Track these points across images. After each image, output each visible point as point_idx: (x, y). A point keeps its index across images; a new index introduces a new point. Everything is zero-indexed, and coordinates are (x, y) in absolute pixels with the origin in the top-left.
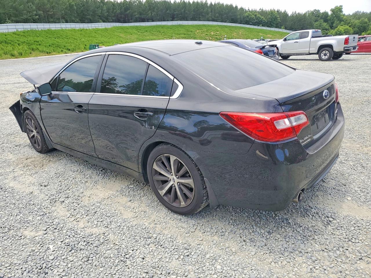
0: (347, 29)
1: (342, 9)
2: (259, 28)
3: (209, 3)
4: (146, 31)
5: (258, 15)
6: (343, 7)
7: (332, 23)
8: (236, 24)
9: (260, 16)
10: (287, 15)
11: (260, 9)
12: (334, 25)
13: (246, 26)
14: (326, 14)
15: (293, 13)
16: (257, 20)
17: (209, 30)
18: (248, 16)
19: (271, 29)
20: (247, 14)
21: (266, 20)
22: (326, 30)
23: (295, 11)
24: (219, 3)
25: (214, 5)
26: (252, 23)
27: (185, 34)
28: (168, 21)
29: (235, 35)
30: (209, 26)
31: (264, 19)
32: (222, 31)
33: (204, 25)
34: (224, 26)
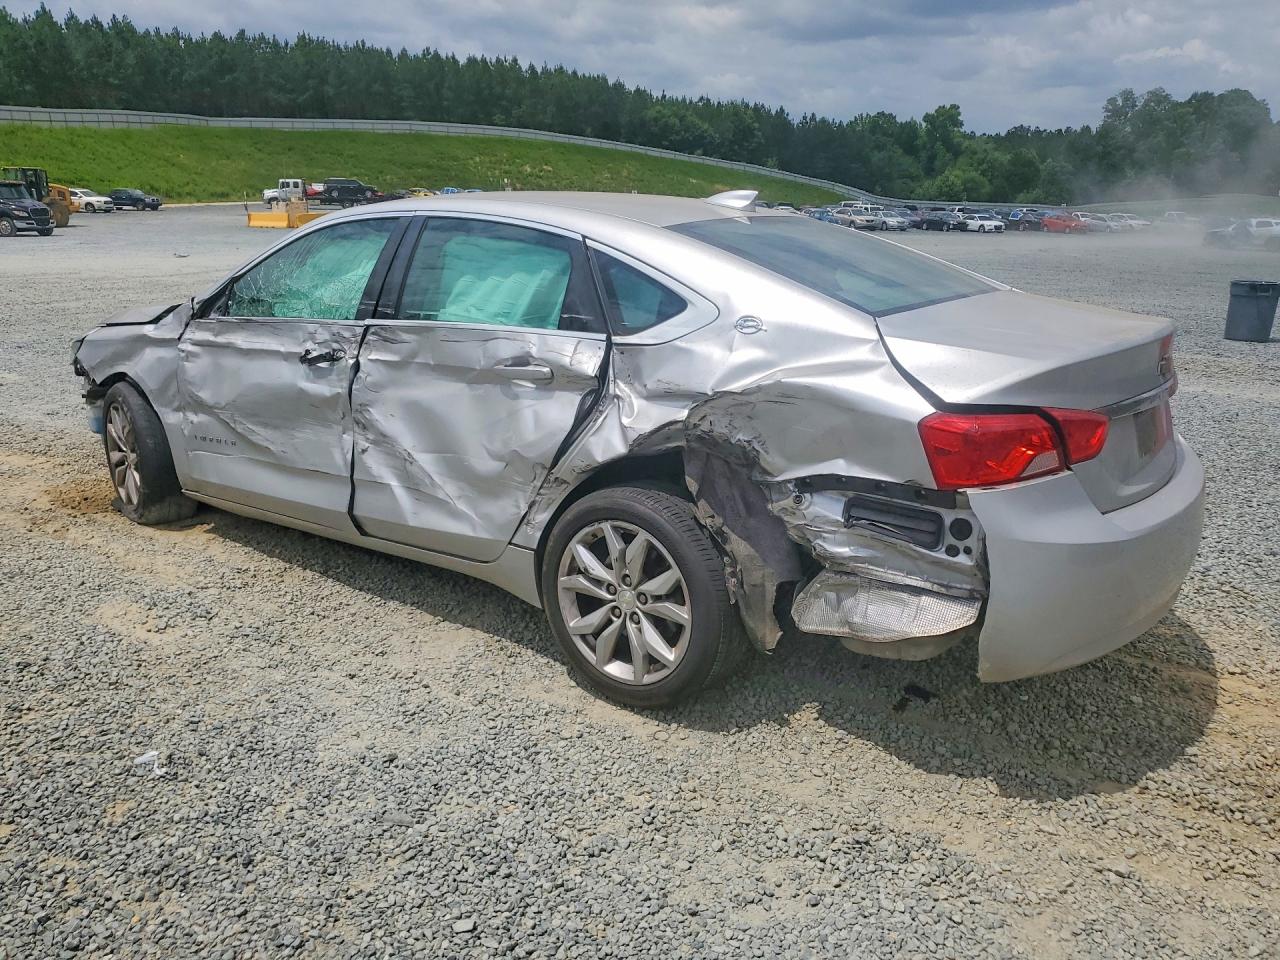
0: (972, 180)
1: (959, 114)
2: (695, 159)
3: (524, 65)
4: (290, 150)
5: (692, 118)
6: (960, 110)
7: (932, 158)
8: (614, 142)
9: (697, 121)
10: (786, 124)
11: (702, 99)
12: (938, 163)
13: (649, 153)
14: (910, 127)
15: (805, 118)
16: (685, 132)
17: (518, 158)
18: (656, 120)
19: (735, 167)
20: (651, 113)
21: (717, 136)
22: (912, 178)
23: (813, 114)
24: (561, 68)
25: (542, 73)
26: (671, 142)
27: (430, 167)
29: (607, 178)
30: (519, 142)
31: (711, 131)
32: (563, 165)
33: (505, 141)
34: (574, 145)
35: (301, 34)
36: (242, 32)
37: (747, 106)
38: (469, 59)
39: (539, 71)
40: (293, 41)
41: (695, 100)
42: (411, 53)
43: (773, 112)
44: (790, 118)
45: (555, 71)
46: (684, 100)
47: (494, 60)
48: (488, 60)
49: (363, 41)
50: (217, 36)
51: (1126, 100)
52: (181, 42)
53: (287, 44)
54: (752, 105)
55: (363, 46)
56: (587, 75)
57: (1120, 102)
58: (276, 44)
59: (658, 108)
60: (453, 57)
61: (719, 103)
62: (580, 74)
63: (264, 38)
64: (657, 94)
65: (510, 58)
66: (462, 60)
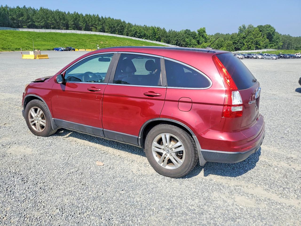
1: (205, 30)
2: (143, 40)
3: (100, 17)
5: (142, 30)
8: (124, 36)
9: (144, 31)
10: (165, 32)
12: (200, 42)
14: (194, 33)
15: (170, 30)
16: (141, 33)
17: (99, 40)
18: (134, 30)
19: (153, 42)
20: (132, 29)
21: (149, 34)
23: (172, 30)
24: (110, 17)
25: (105, 19)
26: (137, 36)
28: (62, 29)
30: (99, 36)
31: (147, 33)
32: (111, 41)
34: (113, 37)
35: (41, 7)
36: (25, 6)
37: (156, 27)
38: (86, 15)
39: (104, 18)
40: (39, 9)
41: (143, 26)
42: (71, 13)
43: (162, 29)
44: (166, 30)
45: (108, 18)
46: (140, 26)
47: (92, 15)
48: (91, 15)
49: (58, 10)
50: (18, 7)
51: (243, 27)
52: (8, 9)
53: (37, 10)
54: (157, 27)
55: (58, 11)
56: (116, 19)
57: (242, 27)
58: (34, 10)
59: (134, 27)
60: (82, 14)
61: (149, 27)
62: (114, 19)
63: (31, 8)
64: (134, 24)
65: (96, 15)
66: (84, 15)
